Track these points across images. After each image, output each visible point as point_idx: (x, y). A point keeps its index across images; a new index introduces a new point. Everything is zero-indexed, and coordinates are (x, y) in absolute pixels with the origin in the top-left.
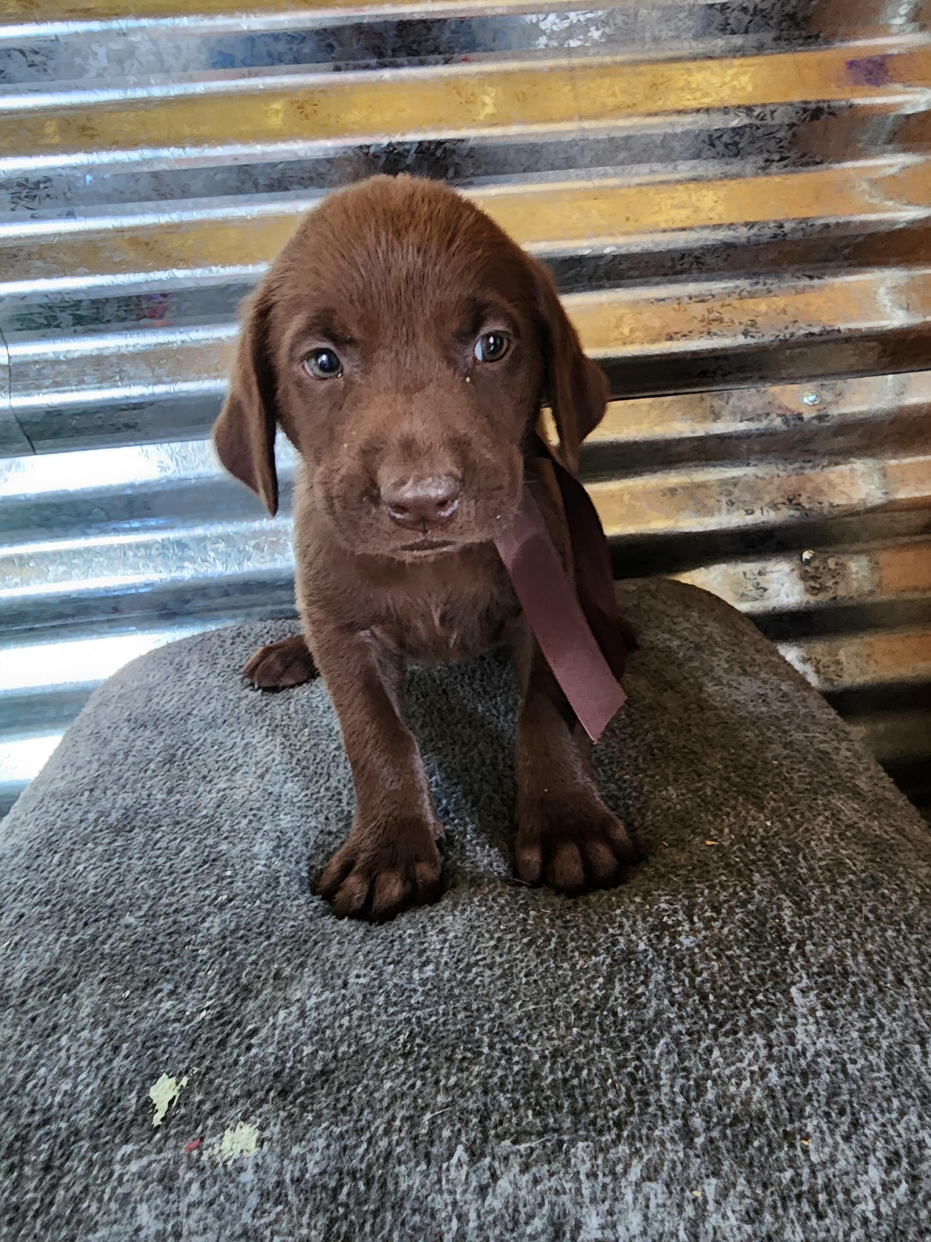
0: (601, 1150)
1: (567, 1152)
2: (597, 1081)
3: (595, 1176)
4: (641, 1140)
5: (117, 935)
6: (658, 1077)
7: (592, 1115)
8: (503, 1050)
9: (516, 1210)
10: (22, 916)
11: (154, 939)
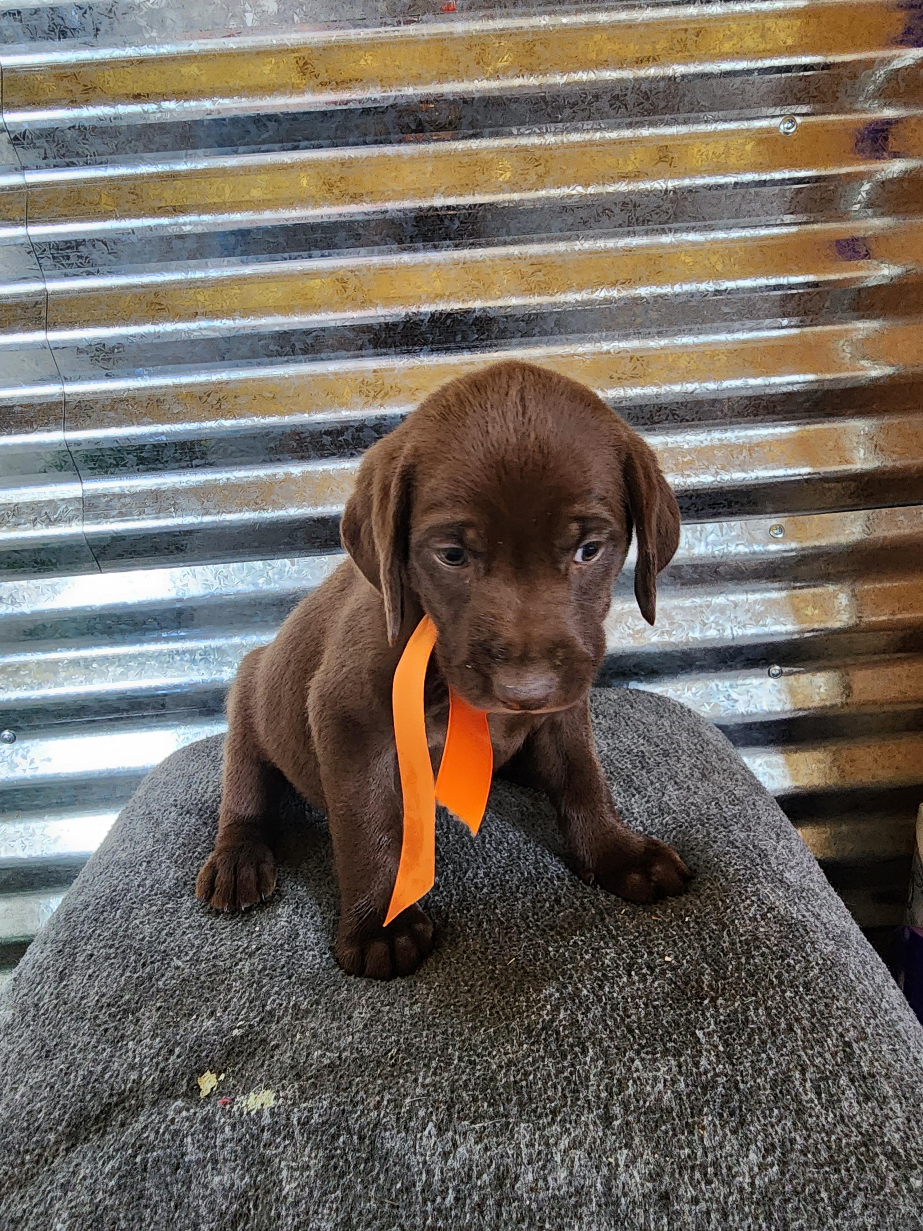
0: (539, 1129)
1: (513, 1129)
2: (540, 1083)
3: (533, 1145)
4: (570, 1123)
5: (168, 974)
6: (587, 1078)
7: (534, 1106)
8: (470, 1062)
9: (470, 1169)
10: (92, 955)
11: (198, 979)
